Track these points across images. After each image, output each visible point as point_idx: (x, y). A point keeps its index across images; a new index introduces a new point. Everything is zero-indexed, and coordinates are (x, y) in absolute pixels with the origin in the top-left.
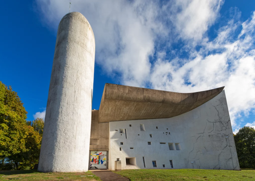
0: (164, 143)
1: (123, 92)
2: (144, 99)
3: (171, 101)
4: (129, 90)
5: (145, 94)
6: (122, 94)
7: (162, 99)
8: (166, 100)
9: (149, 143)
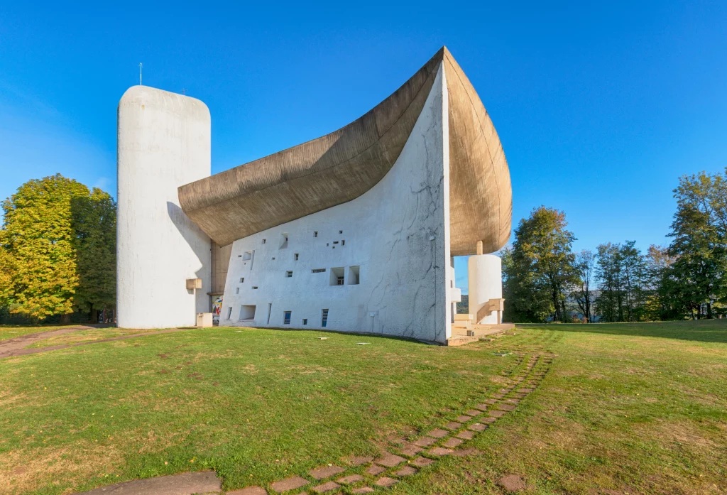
0: (324, 270)
1: (203, 192)
2: (241, 188)
3: (301, 168)
4: (210, 185)
5: (239, 180)
6: (201, 197)
7: (279, 172)
8: (289, 172)
9: (290, 274)
